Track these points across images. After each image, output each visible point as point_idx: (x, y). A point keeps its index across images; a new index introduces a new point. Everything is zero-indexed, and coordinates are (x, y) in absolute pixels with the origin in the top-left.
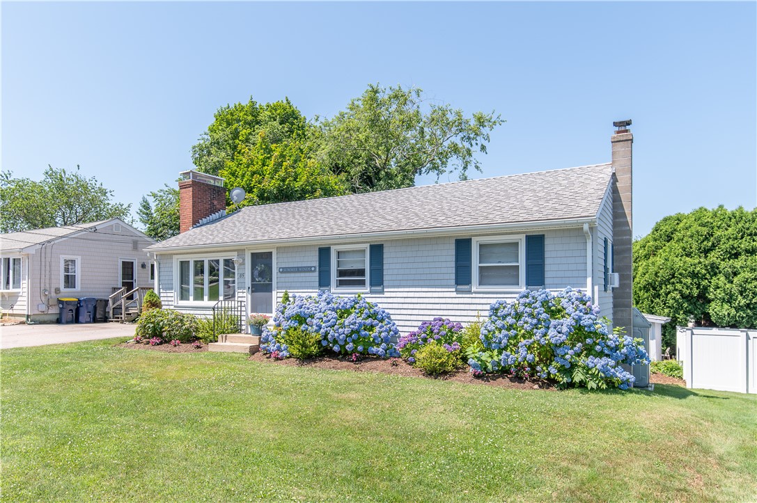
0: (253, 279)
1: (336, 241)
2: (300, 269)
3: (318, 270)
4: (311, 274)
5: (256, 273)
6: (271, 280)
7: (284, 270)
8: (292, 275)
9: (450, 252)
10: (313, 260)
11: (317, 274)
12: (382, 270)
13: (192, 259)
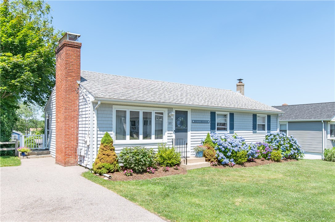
0: (176, 126)
1: (218, 110)
2: (203, 122)
3: (210, 122)
4: (207, 124)
5: (178, 122)
6: (187, 127)
7: (194, 122)
8: (199, 124)
9: (251, 118)
10: (208, 118)
11: (209, 124)
12: (233, 124)
13: (128, 110)
